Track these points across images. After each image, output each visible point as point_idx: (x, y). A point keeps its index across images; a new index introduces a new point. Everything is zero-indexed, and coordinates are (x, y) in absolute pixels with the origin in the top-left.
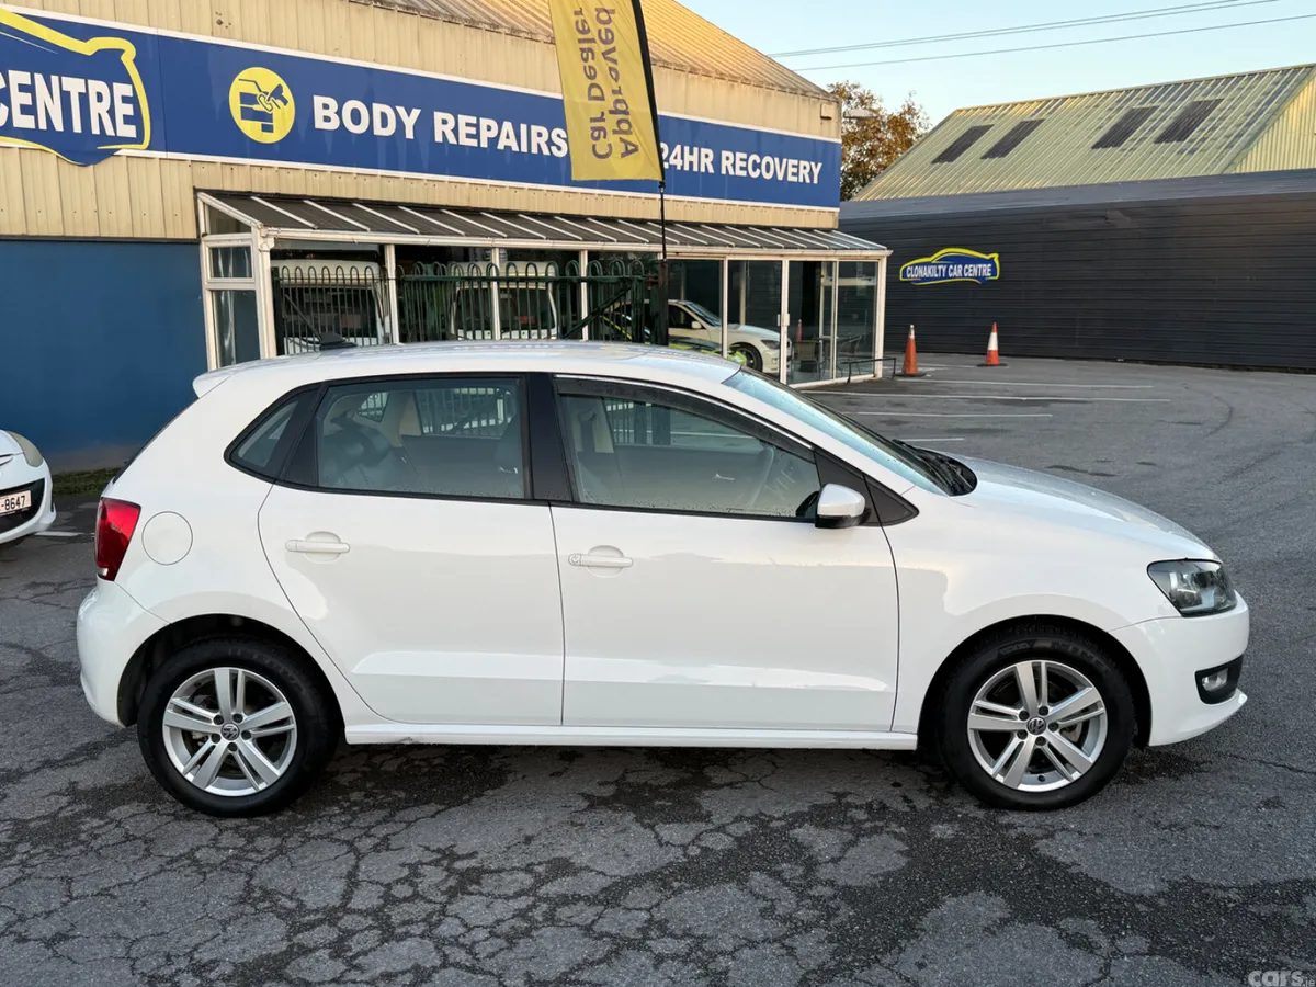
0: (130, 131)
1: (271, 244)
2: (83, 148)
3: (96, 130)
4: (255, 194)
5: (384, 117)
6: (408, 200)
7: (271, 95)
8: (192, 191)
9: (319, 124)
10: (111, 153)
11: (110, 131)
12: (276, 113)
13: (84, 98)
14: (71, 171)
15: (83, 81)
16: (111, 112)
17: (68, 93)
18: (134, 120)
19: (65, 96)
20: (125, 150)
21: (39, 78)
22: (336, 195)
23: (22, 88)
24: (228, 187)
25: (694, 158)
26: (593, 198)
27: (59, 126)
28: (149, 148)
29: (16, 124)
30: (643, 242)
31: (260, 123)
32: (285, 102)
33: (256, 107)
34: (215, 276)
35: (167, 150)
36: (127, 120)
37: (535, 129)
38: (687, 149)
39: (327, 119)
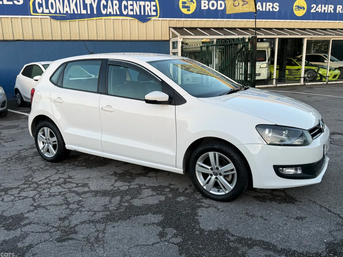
0: (154, 13)
1: (182, 40)
2: (143, 18)
3: (147, 14)
4: (184, 28)
5: (221, 4)
6: (226, 27)
7: (190, 1)
8: (169, 28)
9: (203, 8)
10: (150, 19)
11: (150, 14)
12: (191, 6)
13: (144, 6)
14: (141, 24)
15: (144, 2)
16: (150, 9)
17: (141, 5)
18: (156, 11)
19: (140, 6)
20: (153, 18)
21: (134, 2)
22: (206, 26)
23: (131, 5)
24: (178, 26)
25: (326, 8)
26: (287, 23)
27: (138, 14)
28: (159, 18)
29: (129, 14)
30: (299, 35)
31: (187, 9)
32: (194, 3)
33: (186, 5)
34: (173, 49)
35: (163, 18)
36: (154, 11)
37: (268, 4)
38: (323, 6)
39: (205, 6)
